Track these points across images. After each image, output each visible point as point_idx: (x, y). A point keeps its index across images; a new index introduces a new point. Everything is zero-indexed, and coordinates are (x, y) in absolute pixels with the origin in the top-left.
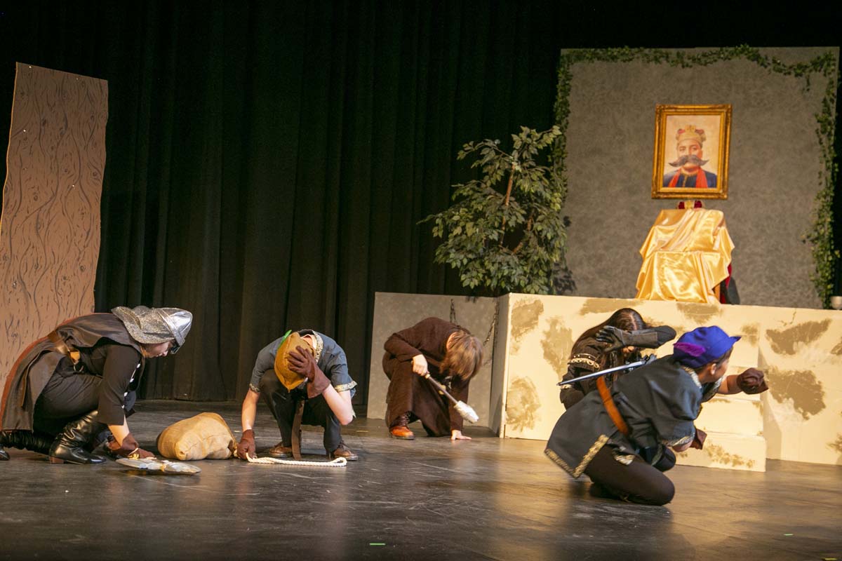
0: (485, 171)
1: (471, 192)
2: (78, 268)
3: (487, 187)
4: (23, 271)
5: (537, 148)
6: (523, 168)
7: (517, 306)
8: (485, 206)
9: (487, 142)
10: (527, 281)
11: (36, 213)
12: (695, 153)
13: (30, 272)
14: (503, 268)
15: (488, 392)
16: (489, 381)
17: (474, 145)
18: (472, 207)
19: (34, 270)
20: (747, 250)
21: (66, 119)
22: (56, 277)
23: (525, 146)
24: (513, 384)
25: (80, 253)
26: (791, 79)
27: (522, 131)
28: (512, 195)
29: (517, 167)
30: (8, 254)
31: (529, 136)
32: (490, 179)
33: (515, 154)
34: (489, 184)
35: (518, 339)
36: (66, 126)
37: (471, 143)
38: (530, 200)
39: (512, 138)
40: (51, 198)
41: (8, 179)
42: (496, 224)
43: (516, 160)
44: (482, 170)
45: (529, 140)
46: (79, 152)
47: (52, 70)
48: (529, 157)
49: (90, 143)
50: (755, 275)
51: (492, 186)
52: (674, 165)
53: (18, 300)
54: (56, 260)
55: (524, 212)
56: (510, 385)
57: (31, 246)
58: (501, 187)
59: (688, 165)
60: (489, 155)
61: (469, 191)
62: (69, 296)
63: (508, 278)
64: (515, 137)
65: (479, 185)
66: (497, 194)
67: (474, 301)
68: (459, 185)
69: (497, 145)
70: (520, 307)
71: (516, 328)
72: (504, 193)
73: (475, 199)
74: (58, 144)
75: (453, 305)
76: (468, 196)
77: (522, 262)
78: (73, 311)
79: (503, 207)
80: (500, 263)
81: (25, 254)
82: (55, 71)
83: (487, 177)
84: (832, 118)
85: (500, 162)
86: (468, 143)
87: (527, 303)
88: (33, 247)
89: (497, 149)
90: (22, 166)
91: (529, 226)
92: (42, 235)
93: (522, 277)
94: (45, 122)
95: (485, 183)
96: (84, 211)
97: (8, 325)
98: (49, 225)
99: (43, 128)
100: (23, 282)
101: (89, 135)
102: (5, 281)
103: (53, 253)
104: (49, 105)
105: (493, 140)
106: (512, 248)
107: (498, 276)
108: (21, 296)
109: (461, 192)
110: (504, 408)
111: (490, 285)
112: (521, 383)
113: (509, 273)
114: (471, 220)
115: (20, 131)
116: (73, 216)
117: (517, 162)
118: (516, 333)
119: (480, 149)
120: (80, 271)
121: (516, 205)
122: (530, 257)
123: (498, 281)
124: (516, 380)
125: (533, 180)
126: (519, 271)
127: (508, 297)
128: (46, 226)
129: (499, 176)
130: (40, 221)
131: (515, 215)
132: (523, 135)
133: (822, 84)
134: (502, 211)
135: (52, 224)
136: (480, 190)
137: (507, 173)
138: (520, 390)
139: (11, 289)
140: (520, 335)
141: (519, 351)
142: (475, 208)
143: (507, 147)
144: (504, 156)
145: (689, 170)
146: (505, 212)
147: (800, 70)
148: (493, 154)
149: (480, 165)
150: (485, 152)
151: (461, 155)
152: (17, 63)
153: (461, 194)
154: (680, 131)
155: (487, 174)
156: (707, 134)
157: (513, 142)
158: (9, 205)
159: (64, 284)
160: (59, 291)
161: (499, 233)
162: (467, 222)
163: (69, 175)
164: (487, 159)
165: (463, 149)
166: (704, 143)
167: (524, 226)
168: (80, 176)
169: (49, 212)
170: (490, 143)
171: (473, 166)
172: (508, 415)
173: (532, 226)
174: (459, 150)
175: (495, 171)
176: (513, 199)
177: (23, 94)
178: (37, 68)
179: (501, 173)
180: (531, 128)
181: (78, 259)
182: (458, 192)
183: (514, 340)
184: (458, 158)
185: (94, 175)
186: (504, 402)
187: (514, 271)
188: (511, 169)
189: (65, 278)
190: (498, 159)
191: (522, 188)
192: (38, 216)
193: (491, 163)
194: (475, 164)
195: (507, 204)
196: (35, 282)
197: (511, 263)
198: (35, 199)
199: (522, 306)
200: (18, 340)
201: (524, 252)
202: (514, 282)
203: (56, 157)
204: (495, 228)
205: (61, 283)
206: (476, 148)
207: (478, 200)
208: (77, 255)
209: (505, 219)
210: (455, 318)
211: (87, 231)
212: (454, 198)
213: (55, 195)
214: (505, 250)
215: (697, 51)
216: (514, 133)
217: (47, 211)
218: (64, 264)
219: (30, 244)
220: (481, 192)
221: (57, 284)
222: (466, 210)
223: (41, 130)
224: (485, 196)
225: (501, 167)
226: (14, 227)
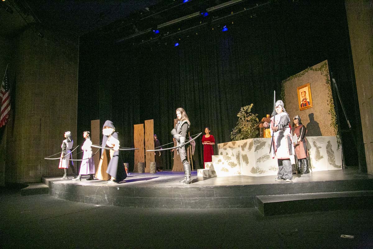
12: (305, 97)
20: (319, 120)
26: (320, 72)
50: (322, 125)
52: (302, 101)
59: (304, 101)
84: (329, 79)
133: (326, 70)
145: (305, 102)
147: (320, 69)
154: (302, 93)
156: (306, 92)
166: (306, 94)
215: (302, 72)
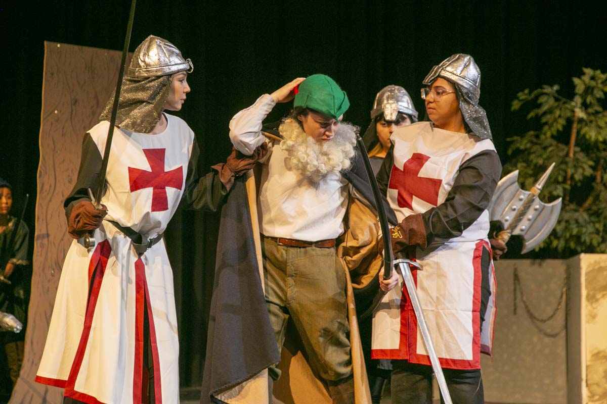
0: (544, 120)
1: (529, 145)
3: (546, 138)
5: (603, 91)
6: (589, 114)
7: (591, 269)
8: (546, 159)
9: (544, 88)
10: (600, 240)
14: (571, 226)
15: (564, 367)
16: (564, 354)
17: (530, 93)
18: (532, 161)
21: (96, 97)
23: (589, 90)
24: (593, 355)
27: (584, 74)
28: (577, 145)
29: (580, 114)
30: (45, 241)
31: (593, 78)
32: (550, 128)
33: (578, 100)
34: (549, 134)
35: (594, 305)
36: (97, 105)
37: (526, 91)
38: (598, 150)
39: (573, 82)
41: (42, 162)
42: (560, 179)
43: (579, 105)
44: (540, 120)
45: (593, 83)
47: (80, 47)
48: (594, 102)
51: (553, 137)
55: (591, 163)
56: (589, 357)
58: (563, 137)
60: (548, 102)
61: (526, 144)
63: (578, 238)
64: (576, 81)
65: (537, 137)
66: (560, 145)
67: (540, 265)
68: (515, 138)
69: (557, 91)
70: (593, 270)
71: (591, 293)
72: (567, 142)
73: (534, 152)
74: (90, 123)
75: (515, 270)
76: (526, 149)
77: (593, 219)
79: (567, 159)
80: (567, 221)
83: (546, 128)
85: (561, 109)
86: (523, 91)
87: (602, 264)
89: (556, 95)
90: (55, 147)
91: (599, 179)
93: (595, 236)
94: (75, 102)
95: (545, 134)
99: (74, 107)
102: (43, 270)
104: (79, 83)
105: (551, 85)
106: (580, 204)
107: (565, 236)
109: (518, 145)
110: (584, 384)
111: (557, 247)
112: (601, 355)
113: (578, 232)
114: (531, 176)
115: (51, 113)
117: (581, 108)
118: (592, 299)
119: (537, 97)
121: (581, 156)
122: (601, 214)
123: (567, 241)
124: (596, 351)
125: (599, 127)
126: (590, 229)
127: (579, 260)
129: (560, 125)
131: (581, 167)
132: (586, 78)
134: (566, 163)
136: (539, 142)
137: (569, 122)
138: (601, 363)
139: (49, 277)
140: (597, 300)
141: (597, 319)
142: (535, 161)
143: (568, 93)
144: (564, 103)
146: (570, 165)
148: (552, 101)
149: (537, 115)
150: (542, 99)
151: (516, 105)
152: (45, 43)
153: (518, 149)
155: (546, 123)
157: (574, 86)
158: (44, 190)
161: (564, 189)
162: (526, 178)
164: (545, 108)
165: (518, 98)
167: (593, 178)
170: (548, 89)
171: (529, 116)
172: (590, 392)
173: (602, 178)
174: (512, 100)
175: (555, 120)
176: (578, 149)
177: (52, 74)
178: (66, 46)
179: (562, 122)
180: (594, 68)
182: (513, 147)
183: (589, 307)
184: (513, 108)
186: (584, 376)
187: (584, 230)
188: (574, 116)
190: (558, 106)
191: (587, 137)
193: (550, 111)
194: (532, 115)
195: (571, 155)
197: (581, 220)
199: (597, 267)
201: (594, 208)
202: (585, 242)
204: (558, 183)
206: (533, 96)
207: (537, 154)
209: (570, 171)
210: (519, 284)
212: (510, 152)
214: (573, 206)
216: (575, 77)
220: (540, 144)
222: (524, 164)
223: (72, 111)
224: (545, 148)
225: (562, 115)
226: (49, 212)
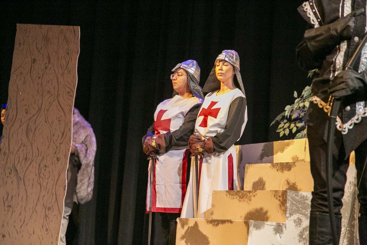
2: (55, 159)
4: (16, 162)
11: (27, 123)
13: (21, 163)
19: (24, 161)
21: (49, 57)
22: (39, 165)
25: (57, 148)
30: (7, 151)
36: (49, 62)
40: (38, 111)
41: (9, 101)
46: (57, 79)
49: (66, 72)
53: (12, 182)
54: (40, 154)
57: (23, 145)
62: (48, 179)
74: (43, 75)
78: (51, 189)
81: (18, 150)
82: (43, 26)
88: (24, 146)
90: (18, 91)
92: (30, 138)
94: (34, 61)
96: (60, 119)
97: (5, 199)
98: (35, 129)
99: (33, 65)
100: (17, 170)
101: (65, 65)
102: (4, 170)
103: (38, 149)
104: (37, 49)
108: (15, 179)
115: (18, 69)
116: (52, 123)
120: (56, 161)
128: (33, 131)
130: (29, 128)
135: (37, 129)
139: (8, 174)
152: (17, 24)
159: (45, 170)
160: (42, 175)
163: (50, 95)
168: (58, 95)
169: (35, 121)
181: (55, 153)
185: (68, 93)
189: (45, 166)
192: (28, 124)
196: (25, 169)
198: (27, 113)
200: (11, 209)
203: (41, 83)
205: (43, 170)
208: (55, 150)
211: (62, 132)
213: (40, 109)
217: (34, 121)
218: (45, 157)
219: (22, 144)
221: (40, 171)
223: (32, 66)
